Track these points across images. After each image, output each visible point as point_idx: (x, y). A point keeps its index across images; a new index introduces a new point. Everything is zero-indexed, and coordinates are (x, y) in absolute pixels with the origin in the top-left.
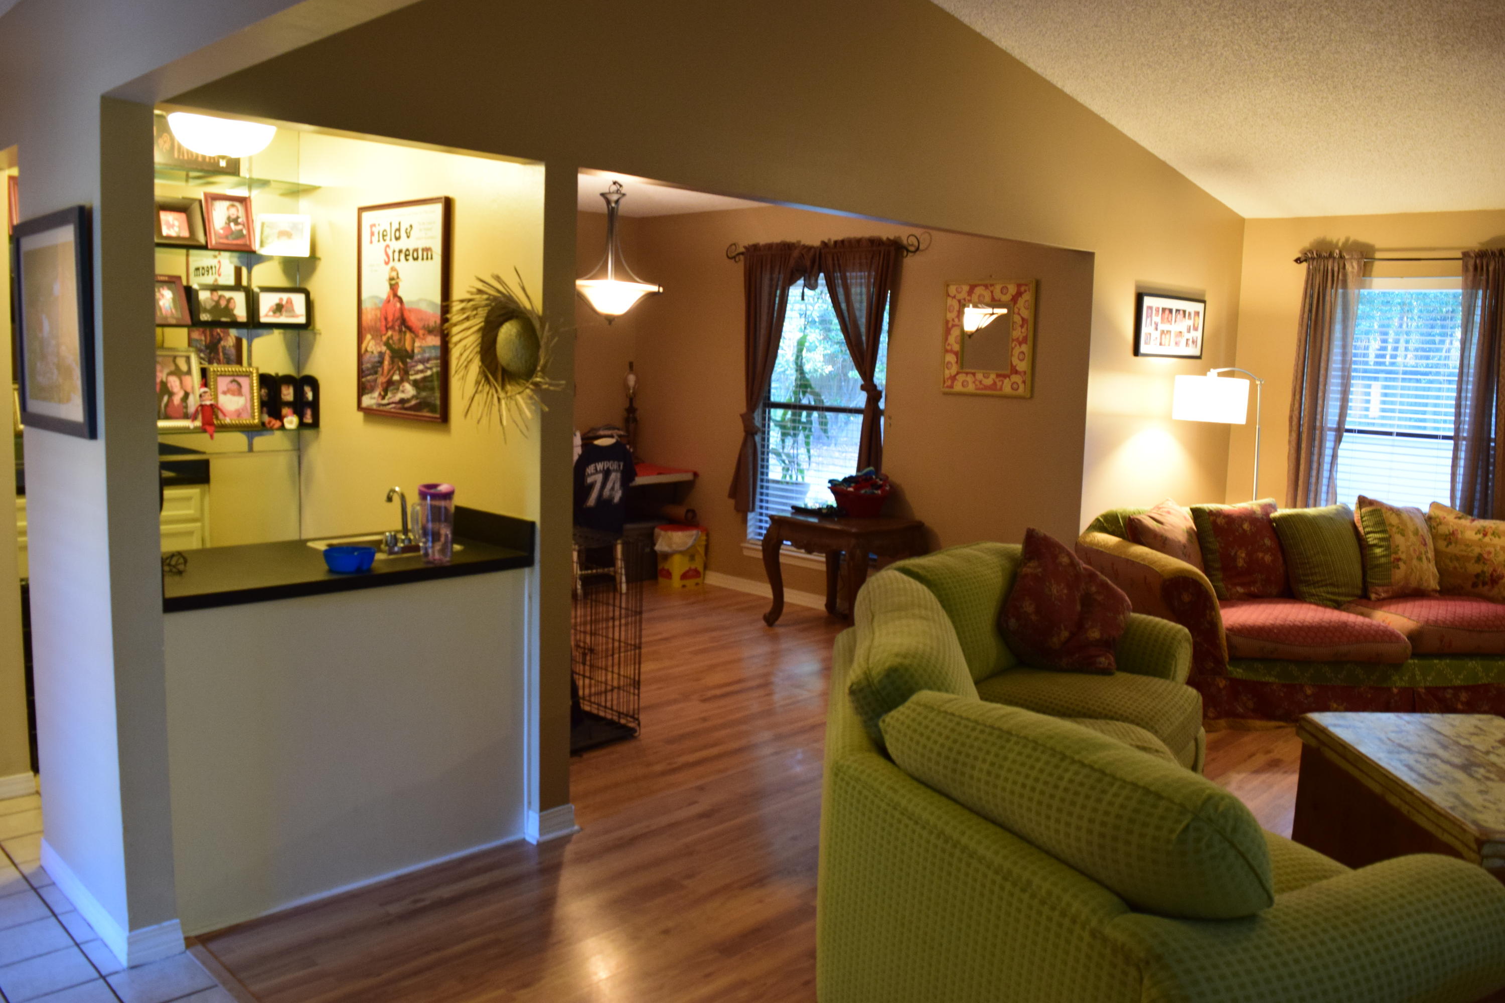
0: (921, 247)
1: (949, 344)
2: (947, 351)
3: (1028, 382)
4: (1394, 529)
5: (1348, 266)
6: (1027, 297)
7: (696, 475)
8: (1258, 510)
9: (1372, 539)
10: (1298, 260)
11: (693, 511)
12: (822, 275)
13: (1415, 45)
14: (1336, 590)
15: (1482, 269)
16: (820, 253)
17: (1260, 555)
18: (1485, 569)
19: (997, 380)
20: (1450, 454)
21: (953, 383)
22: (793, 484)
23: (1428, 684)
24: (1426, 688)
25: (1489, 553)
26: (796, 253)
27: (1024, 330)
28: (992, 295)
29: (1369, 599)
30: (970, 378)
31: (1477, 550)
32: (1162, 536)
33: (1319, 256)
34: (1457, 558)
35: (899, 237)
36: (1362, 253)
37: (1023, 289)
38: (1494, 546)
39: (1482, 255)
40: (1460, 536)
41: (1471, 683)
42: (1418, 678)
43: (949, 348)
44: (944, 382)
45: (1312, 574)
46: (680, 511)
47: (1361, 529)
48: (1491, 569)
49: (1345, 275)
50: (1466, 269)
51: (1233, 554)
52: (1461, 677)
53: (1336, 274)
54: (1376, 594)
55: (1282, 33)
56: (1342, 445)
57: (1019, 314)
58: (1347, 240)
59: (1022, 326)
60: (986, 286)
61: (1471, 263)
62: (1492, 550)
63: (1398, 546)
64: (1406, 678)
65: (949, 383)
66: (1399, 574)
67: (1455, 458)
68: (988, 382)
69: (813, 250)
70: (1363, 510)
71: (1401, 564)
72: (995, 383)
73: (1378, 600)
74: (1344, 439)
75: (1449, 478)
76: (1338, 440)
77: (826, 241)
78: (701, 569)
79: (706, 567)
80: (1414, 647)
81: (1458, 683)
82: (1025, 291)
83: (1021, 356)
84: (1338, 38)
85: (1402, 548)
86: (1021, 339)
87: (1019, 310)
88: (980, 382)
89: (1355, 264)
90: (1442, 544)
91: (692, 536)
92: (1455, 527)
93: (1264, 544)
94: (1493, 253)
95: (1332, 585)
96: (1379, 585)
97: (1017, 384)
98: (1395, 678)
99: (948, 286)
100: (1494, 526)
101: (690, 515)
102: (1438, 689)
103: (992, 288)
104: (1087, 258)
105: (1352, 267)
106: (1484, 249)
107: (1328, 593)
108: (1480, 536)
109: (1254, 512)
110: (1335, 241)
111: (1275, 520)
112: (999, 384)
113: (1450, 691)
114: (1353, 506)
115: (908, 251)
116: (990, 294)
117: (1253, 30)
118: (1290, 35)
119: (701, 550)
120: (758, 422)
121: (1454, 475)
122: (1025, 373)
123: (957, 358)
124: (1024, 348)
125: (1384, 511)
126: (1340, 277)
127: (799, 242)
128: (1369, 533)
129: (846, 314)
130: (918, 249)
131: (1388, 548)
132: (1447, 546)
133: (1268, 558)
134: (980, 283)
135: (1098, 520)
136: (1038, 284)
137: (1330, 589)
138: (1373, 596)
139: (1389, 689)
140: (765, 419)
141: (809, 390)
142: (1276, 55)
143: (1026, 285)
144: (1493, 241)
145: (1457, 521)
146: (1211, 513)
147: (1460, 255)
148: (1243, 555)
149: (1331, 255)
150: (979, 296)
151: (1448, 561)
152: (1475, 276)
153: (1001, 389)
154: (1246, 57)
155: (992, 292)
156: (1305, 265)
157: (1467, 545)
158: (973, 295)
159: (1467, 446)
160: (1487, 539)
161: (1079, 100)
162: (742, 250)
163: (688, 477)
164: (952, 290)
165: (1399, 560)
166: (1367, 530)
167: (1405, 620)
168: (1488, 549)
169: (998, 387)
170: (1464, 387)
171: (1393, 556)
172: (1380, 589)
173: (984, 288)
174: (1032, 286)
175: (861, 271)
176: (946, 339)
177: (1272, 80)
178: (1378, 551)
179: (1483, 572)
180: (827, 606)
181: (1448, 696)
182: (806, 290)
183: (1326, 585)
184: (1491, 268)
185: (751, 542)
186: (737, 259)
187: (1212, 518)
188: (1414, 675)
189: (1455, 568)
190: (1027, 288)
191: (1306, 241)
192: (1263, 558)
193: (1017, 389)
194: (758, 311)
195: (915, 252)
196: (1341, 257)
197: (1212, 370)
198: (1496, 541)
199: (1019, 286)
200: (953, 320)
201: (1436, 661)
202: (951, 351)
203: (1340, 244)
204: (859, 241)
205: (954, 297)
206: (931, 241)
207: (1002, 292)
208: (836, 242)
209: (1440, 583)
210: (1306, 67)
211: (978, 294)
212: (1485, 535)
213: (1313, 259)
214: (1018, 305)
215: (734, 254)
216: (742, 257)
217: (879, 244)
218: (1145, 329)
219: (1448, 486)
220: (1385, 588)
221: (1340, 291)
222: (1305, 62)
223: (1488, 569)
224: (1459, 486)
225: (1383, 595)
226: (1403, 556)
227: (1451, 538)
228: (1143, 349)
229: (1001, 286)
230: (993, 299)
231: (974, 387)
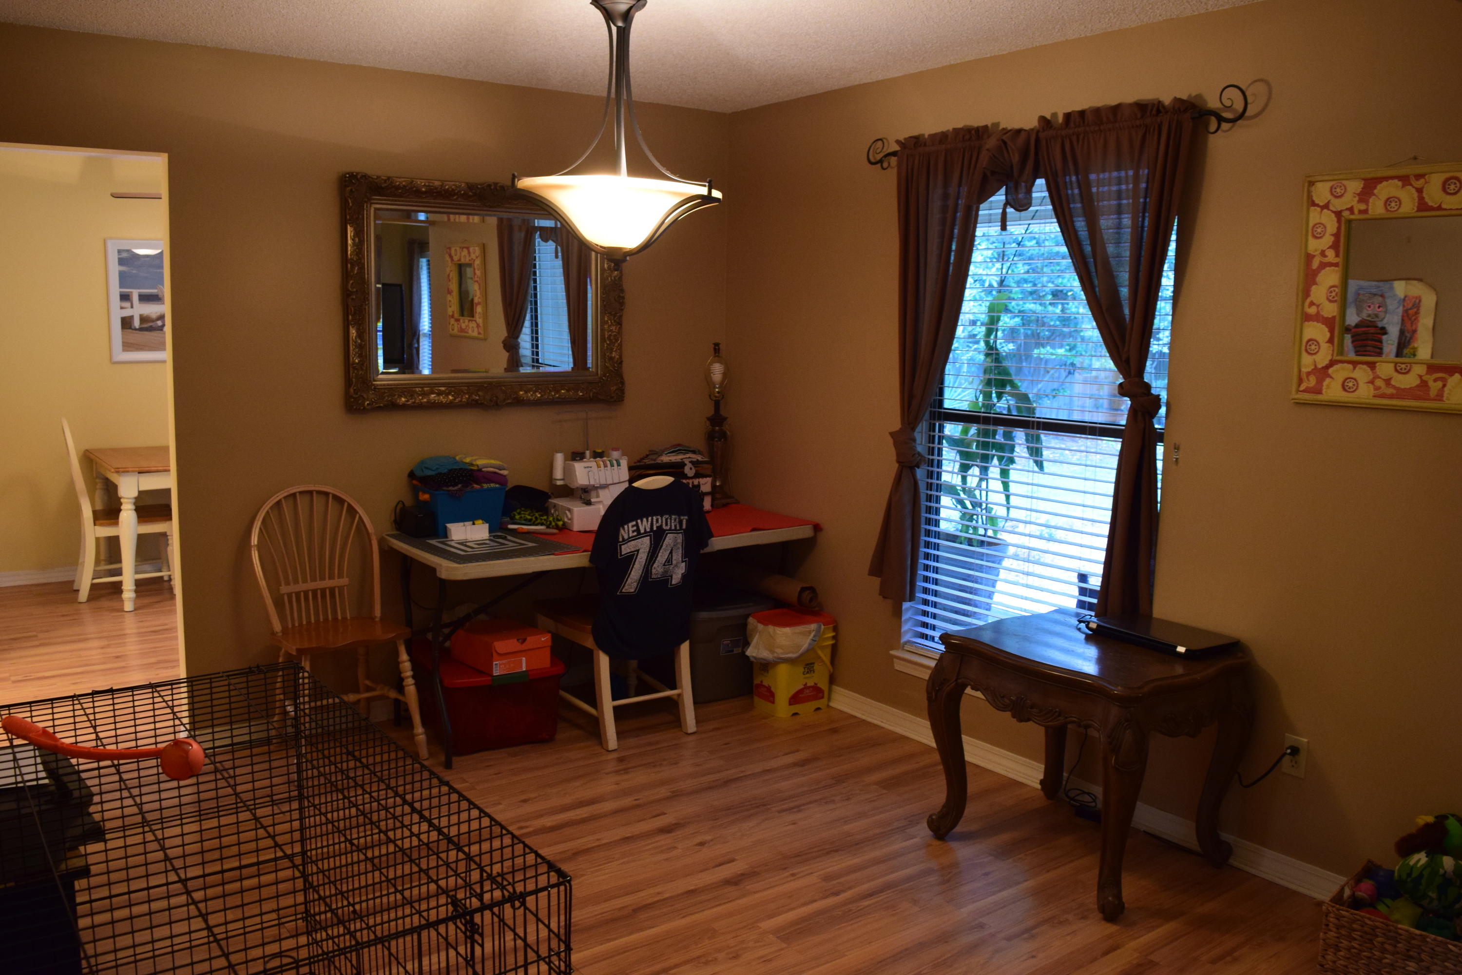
0: (1247, 114)
1: (1312, 304)
2: (1307, 318)
7: (817, 528)
11: (812, 589)
12: (1040, 182)
16: (1037, 140)
19: (1430, 379)
21: (1320, 382)
22: (982, 544)
26: (991, 143)
28: (1421, 199)
30: (1362, 374)
35: (1199, 96)
43: (1312, 310)
44: (1300, 381)
46: (790, 589)
60: (1405, 180)
65: (1312, 381)
68: (1409, 381)
69: (1023, 135)
72: (1424, 384)
77: (1048, 117)
78: (824, 685)
79: (832, 680)
88: (1388, 382)
91: (810, 632)
99: (1312, 184)
101: (806, 595)
103: (1419, 183)
112: (1435, 387)
115: (1221, 119)
116: (1416, 195)
119: (825, 656)
120: (921, 447)
123: (1332, 331)
127: (996, 125)
129: (1088, 249)
130: (1241, 116)
134: (1391, 172)
140: (935, 440)
141: (1008, 389)
150: (1388, 202)
153: (1440, 397)
155: (1420, 191)
158: (1372, 200)
162: (896, 148)
163: (805, 532)
164: (1322, 192)
169: (1433, 393)
173: (1399, 183)
175: (1118, 169)
176: (1307, 293)
182: (1010, 210)
185: (907, 647)
186: (885, 165)
194: (922, 254)
195: (1233, 121)
200: (1323, 254)
202: (1317, 318)
204: (1116, 109)
205: (1326, 206)
206: (1269, 98)
207: (1444, 190)
208: (1068, 116)
211: (1383, 197)
215: (879, 157)
216: (894, 160)
217: (1158, 111)
229: (1443, 177)
230: (1423, 206)
231: (1372, 392)
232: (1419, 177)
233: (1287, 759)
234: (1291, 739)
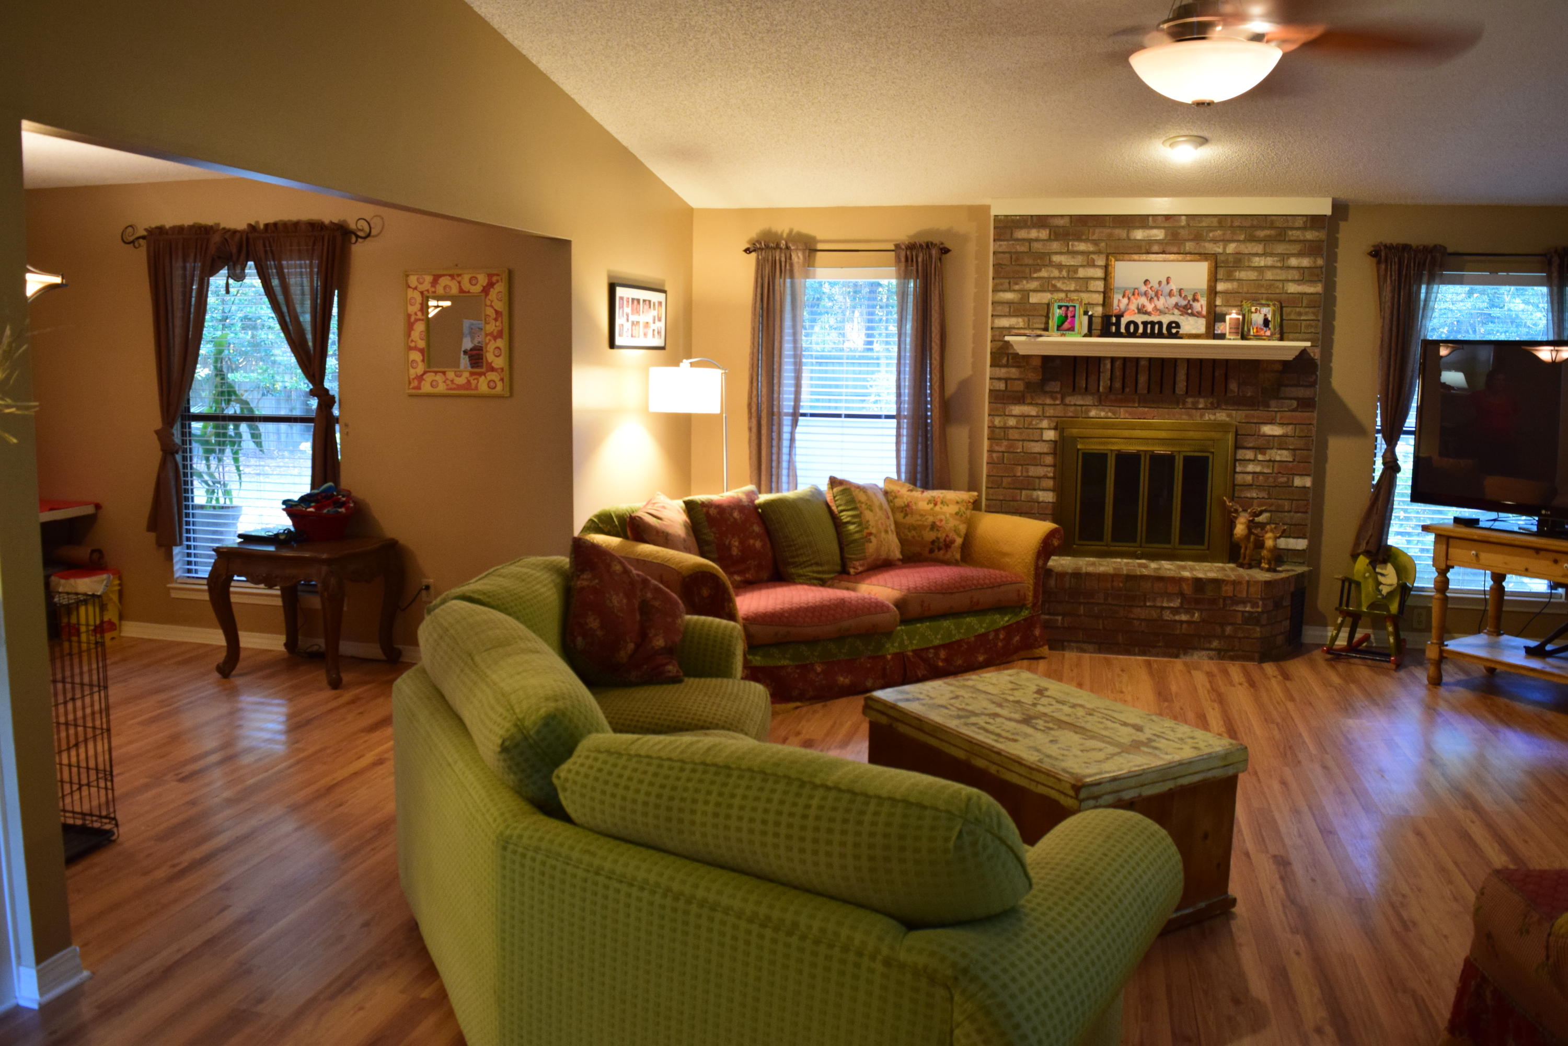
0: (373, 233)
1: (412, 341)
2: (411, 348)
3: (506, 379)
4: (863, 506)
5: (794, 256)
6: (500, 288)
7: (98, 506)
8: (743, 497)
9: (845, 516)
10: (747, 251)
11: (99, 551)
12: (251, 263)
13: (888, 48)
14: (820, 569)
15: (912, 261)
16: (248, 239)
17: (752, 542)
18: (939, 535)
19: (471, 379)
20: (894, 432)
21: (420, 383)
22: (222, 508)
23: (914, 647)
24: (913, 651)
25: (941, 520)
26: (216, 238)
27: (498, 324)
28: (460, 287)
29: (848, 573)
30: (439, 378)
31: (931, 519)
32: (663, 532)
33: (767, 247)
34: (913, 528)
35: (345, 221)
36: (806, 244)
37: (494, 279)
38: (944, 514)
39: (911, 247)
40: (914, 507)
41: (947, 641)
42: (906, 642)
43: (413, 345)
44: (410, 383)
45: (798, 556)
46: (82, 553)
47: (834, 508)
48: (944, 535)
49: (791, 265)
50: (898, 260)
51: (727, 543)
52: (939, 636)
53: (783, 264)
54: (854, 568)
55: (772, 24)
56: (798, 429)
57: (492, 306)
58: (791, 231)
59: (496, 320)
60: (452, 276)
61: (903, 254)
62: (943, 517)
63: (868, 521)
64: (896, 644)
65: (415, 383)
66: (871, 548)
67: (898, 435)
68: (461, 381)
69: (238, 235)
70: (835, 490)
71: (873, 538)
72: (469, 382)
73: (857, 574)
74: (799, 423)
75: (894, 454)
76: (795, 424)
77: (253, 223)
78: (115, 620)
79: (121, 617)
80: (901, 614)
81: (937, 642)
82: (498, 281)
83: (497, 352)
84: (822, 35)
85: (872, 523)
86: (495, 333)
87: (492, 302)
88: (452, 381)
89: (800, 255)
90: (900, 516)
91: (103, 581)
92: (909, 499)
93: (754, 531)
94: (921, 246)
95: (817, 564)
96: (857, 560)
97: (494, 381)
98: (888, 645)
99: (407, 276)
100: (941, 496)
101: (96, 556)
102: (922, 650)
103: (459, 279)
104: (564, 246)
105: (798, 258)
106: (912, 241)
107: (814, 572)
108: (931, 506)
109: (740, 500)
110: (779, 232)
111: (760, 506)
112: (474, 382)
113: (932, 651)
114: (824, 486)
115: (357, 237)
116: (457, 285)
117: (745, 20)
118: (779, 27)
119: (115, 597)
120: (177, 439)
121: (898, 451)
122: (502, 369)
123: (423, 356)
124: (500, 343)
125: (853, 489)
126: (788, 267)
127: (218, 225)
128: (842, 511)
129: (285, 309)
130: (369, 235)
131: (860, 524)
132: (904, 517)
133: (758, 544)
134: (445, 272)
135: (591, 520)
136: (510, 273)
137: (815, 568)
138: (852, 571)
139: (884, 657)
140: (186, 433)
141: (233, 398)
142: (761, 46)
143: (498, 275)
144: (919, 234)
145: (909, 493)
146: (703, 504)
147: (893, 248)
148: (737, 544)
149: (778, 246)
150: (445, 287)
151: (906, 531)
152: (906, 267)
153: (476, 388)
154: (732, 46)
155: (459, 283)
156: (754, 255)
157: (921, 515)
158: (437, 286)
159: (908, 423)
160: (937, 508)
161: (552, 78)
162: (145, 233)
163: (90, 510)
164: (413, 280)
165: (870, 534)
166: (841, 508)
167: (890, 590)
168: (939, 517)
169: (473, 386)
170: (902, 369)
171: (866, 531)
172: (857, 563)
173: (449, 278)
174: (505, 276)
175: (300, 259)
176: (409, 335)
177: (751, 71)
178: (852, 527)
179: (938, 538)
180: (286, 645)
181: (931, 656)
182: (231, 281)
183: (811, 565)
184: (920, 259)
185: (179, 581)
186: (136, 244)
187: (704, 510)
188: (903, 640)
189: (913, 537)
190: (499, 278)
191: (753, 232)
192: (754, 545)
193: (495, 388)
194: (170, 308)
195: (365, 238)
196: (787, 248)
197: (684, 361)
198: (945, 509)
199: (490, 276)
200: (416, 314)
201: (919, 625)
202: (416, 348)
203: (785, 235)
204: (296, 224)
205: (415, 288)
206: (383, 228)
207: (470, 283)
208: (266, 225)
209: (902, 552)
210: (786, 61)
211: (443, 285)
212: (935, 504)
213: (761, 249)
214: (490, 297)
215: (131, 239)
216: (141, 241)
217: (322, 228)
218: (618, 321)
219: (894, 461)
220: (861, 562)
221: (788, 281)
222: (786, 56)
223: (942, 535)
224: (903, 461)
225: (860, 569)
226: (874, 531)
227: (906, 509)
228: (618, 341)
229: (469, 276)
230: (461, 291)
231: (445, 387)
232: (459, 275)
233: (424, 593)
234: (425, 581)
